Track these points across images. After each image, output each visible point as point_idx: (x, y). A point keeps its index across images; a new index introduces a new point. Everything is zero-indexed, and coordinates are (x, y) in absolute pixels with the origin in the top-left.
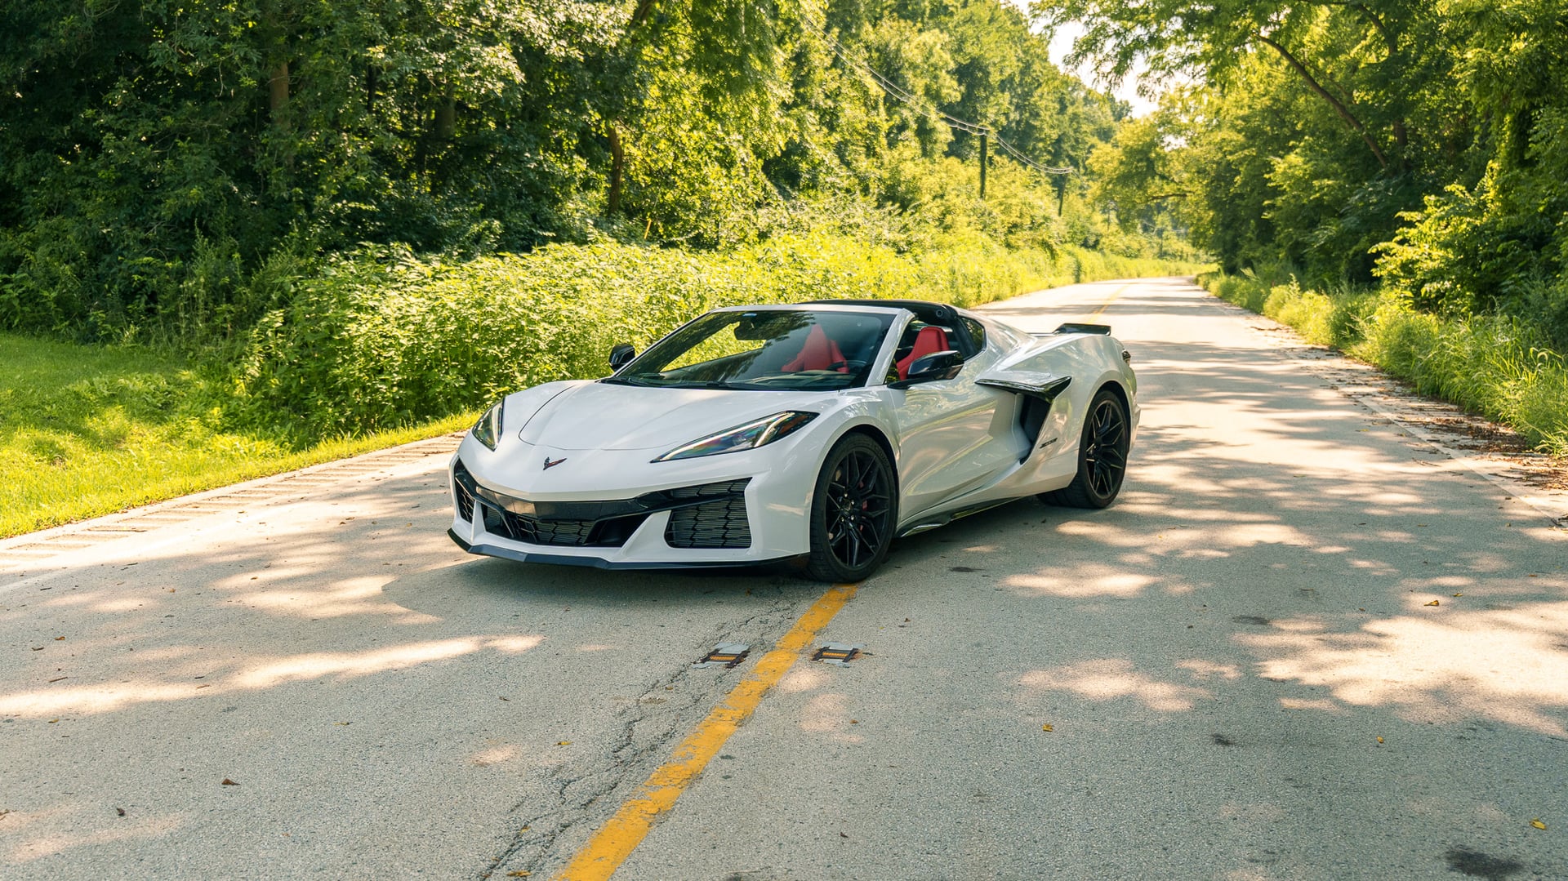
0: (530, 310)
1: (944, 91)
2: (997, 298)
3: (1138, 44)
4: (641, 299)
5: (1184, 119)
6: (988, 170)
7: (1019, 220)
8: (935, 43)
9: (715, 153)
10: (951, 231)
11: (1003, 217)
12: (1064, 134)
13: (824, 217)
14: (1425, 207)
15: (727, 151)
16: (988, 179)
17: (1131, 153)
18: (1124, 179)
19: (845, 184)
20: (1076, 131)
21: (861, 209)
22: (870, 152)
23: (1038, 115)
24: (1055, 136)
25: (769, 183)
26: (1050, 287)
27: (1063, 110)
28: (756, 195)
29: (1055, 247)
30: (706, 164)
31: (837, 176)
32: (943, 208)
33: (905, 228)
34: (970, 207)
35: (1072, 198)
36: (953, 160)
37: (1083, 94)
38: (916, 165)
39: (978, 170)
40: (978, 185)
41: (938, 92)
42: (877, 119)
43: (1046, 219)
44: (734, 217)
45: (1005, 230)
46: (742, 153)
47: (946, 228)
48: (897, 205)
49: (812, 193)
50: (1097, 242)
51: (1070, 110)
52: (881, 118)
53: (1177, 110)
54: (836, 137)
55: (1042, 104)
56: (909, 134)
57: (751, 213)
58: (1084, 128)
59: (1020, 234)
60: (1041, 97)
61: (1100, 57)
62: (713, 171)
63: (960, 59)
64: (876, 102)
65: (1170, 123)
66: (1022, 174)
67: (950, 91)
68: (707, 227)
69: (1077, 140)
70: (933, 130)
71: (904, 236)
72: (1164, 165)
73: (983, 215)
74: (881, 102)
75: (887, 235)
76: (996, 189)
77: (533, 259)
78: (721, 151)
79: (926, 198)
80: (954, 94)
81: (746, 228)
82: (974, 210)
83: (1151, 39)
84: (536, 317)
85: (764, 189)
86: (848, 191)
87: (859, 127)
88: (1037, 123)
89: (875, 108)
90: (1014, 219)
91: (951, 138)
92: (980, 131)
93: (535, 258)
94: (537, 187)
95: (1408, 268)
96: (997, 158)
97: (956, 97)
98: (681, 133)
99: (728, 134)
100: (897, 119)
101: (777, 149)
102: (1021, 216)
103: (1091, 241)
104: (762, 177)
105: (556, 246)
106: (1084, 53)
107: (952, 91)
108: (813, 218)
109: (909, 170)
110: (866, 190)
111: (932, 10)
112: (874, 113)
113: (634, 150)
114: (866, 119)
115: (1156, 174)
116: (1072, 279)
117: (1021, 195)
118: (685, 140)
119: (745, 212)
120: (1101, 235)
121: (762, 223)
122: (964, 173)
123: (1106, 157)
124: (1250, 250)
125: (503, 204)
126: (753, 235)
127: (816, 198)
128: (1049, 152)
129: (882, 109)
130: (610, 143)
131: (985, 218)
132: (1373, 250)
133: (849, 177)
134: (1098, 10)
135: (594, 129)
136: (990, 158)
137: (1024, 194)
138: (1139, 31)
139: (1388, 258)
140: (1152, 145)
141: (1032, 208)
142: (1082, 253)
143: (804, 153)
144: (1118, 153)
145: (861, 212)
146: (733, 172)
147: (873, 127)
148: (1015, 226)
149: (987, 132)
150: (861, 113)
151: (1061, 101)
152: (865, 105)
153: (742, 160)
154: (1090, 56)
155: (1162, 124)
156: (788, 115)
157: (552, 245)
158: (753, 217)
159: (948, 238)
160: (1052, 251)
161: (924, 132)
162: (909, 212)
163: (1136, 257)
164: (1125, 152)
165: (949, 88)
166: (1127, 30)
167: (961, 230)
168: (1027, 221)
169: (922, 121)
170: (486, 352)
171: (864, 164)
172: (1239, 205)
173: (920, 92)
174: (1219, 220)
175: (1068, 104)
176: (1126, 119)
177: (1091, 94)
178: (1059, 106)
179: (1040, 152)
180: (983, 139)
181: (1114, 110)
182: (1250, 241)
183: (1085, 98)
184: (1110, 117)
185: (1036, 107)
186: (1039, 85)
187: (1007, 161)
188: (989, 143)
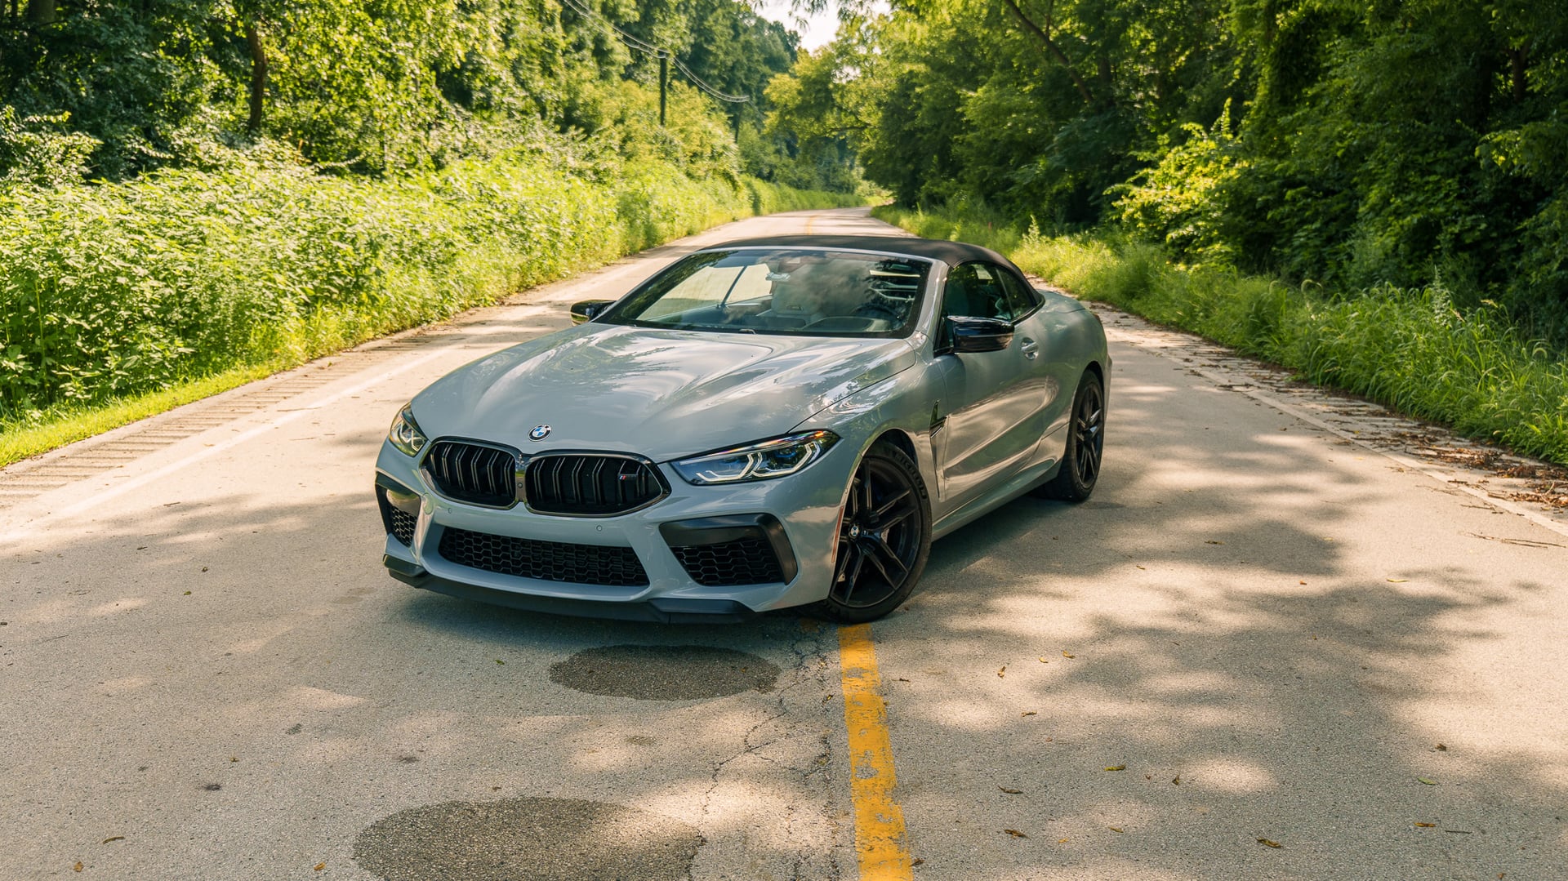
0: (132, 262)
1: (622, 10)
2: (689, 234)
4: (290, 246)
5: (862, 51)
6: (668, 96)
7: (700, 149)
9: (380, 62)
10: (633, 159)
11: (685, 146)
12: (738, 61)
13: (500, 141)
14: (1158, 147)
15: (392, 60)
16: (668, 104)
17: (808, 82)
18: (802, 110)
19: (520, 105)
20: (749, 60)
21: (541, 133)
22: (547, 71)
23: (713, 40)
24: (730, 63)
25: (444, 101)
26: (734, 220)
27: (735, 38)
28: (427, 113)
29: (736, 178)
30: (370, 75)
31: (512, 95)
32: (624, 134)
33: (590, 156)
34: (652, 133)
35: (746, 126)
36: (630, 84)
37: (753, 22)
38: (596, 87)
39: (658, 95)
40: (657, 109)
41: (615, 8)
42: (553, 35)
43: (724, 147)
44: (402, 138)
45: (688, 158)
46: (412, 65)
47: (629, 157)
48: (582, 130)
49: (486, 114)
50: (771, 173)
51: (742, 38)
52: (557, 33)
53: (855, 41)
54: (513, 53)
55: (718, 29)
56: (587, 53)
57: (421, 134)
58: (756, 57)
59: (699, 163)
60: (716, 21)
62: (376, 83)
64: (552, 17)
65: (847, 54)
66: (700, 100)
67: (628, 10)
68: (371, 148)
69: (749, 69)
70: (611, 51)
71: (590, 165)
72: (842, 96)
73: (664, 142)
74: (557, 20)
75: (573, 163)
76: (676, 115)
77: (139, 188)
78: (387, 59)
79: (607, 123)
80: (632, 13)
81: (417, 152)
82: (656, 137)
84: (140, 271)
85: (439, 107)
86: (523, 112)
87: (535, 43)
88: (712, 48)
89: (551, 23)
90: (694, 148)
91: (629, 60)
92: (660, 53)
93: (144, 189)
94: (149, 93)
95: (1149, 211)
96: (676, 83)
97: (635, 16)
98: (337, 37)
99: (395, 40)
100: (572, 38)
101: (455, 60)
102: (701, 146)
103: (766, 171)
104: (436, 93)
105: (172, 171)
107: (630, 9)
108: (489, 142)
109: (588, 91)
110: (543, 112)
112: (549, 29)
113: (281, 56)
114: (542, 34)
115: (834, 105)
116: (751, 210)
117: (703, 123)
118: (343, 45)
119: (414, 133)
120: (776, 167)
121: (434, 146)
122: (643, 98)
123: (782, 86)
124: (933, 185)
125: (102, 113)
126: (425, 159)
127: (489, 120)
128: (723, 80)
129: (558, 26)
130: (250, 47)
131: (667, 146)
132: (1108, 192)
133: (525, 98)
135: (228, 29)
136: (670, 84)
137: (703, 122)
139: (1126, 201)
140: (829, 76)
141: (714, 136)
142: (758, 184)
143: (477, 70)
144: (795, 84)
145: (541, 135)
146: (402, 85)
147: (550, 44)
148: (695, 155)
149: (668, 55)
150: (535, 28)
151: (734, 27)
152: (540, 20)
153: (412, 72)
155: (840, 54)
156: (469, 20)
157: (167, 170)
158: (423, 138)
159: (632, 166)
160: (734, 183)
161: (601, 53)
162: (594, 137)
163: (807, 188)
164: (804, 84)
165: (626, 6)
167: (644, 158)
168: (708, 151)
169: (599, 41)
170: (63, 320)
171: (539, 83)
172: (921, 138)
173: (598, 9)
174: (899, 154)
175: (741, 31)
176: (796, 48)
177: (761, 22)
178: (732, 32)
179: (714, 79)
180: (663, 63)
181: (783, 39)
182: (933, 175)
183: (756, 26)
184: (781, 47)
185: (712, 32)
186: (714, 10)
187: (686, 86)
188: (669, 67)
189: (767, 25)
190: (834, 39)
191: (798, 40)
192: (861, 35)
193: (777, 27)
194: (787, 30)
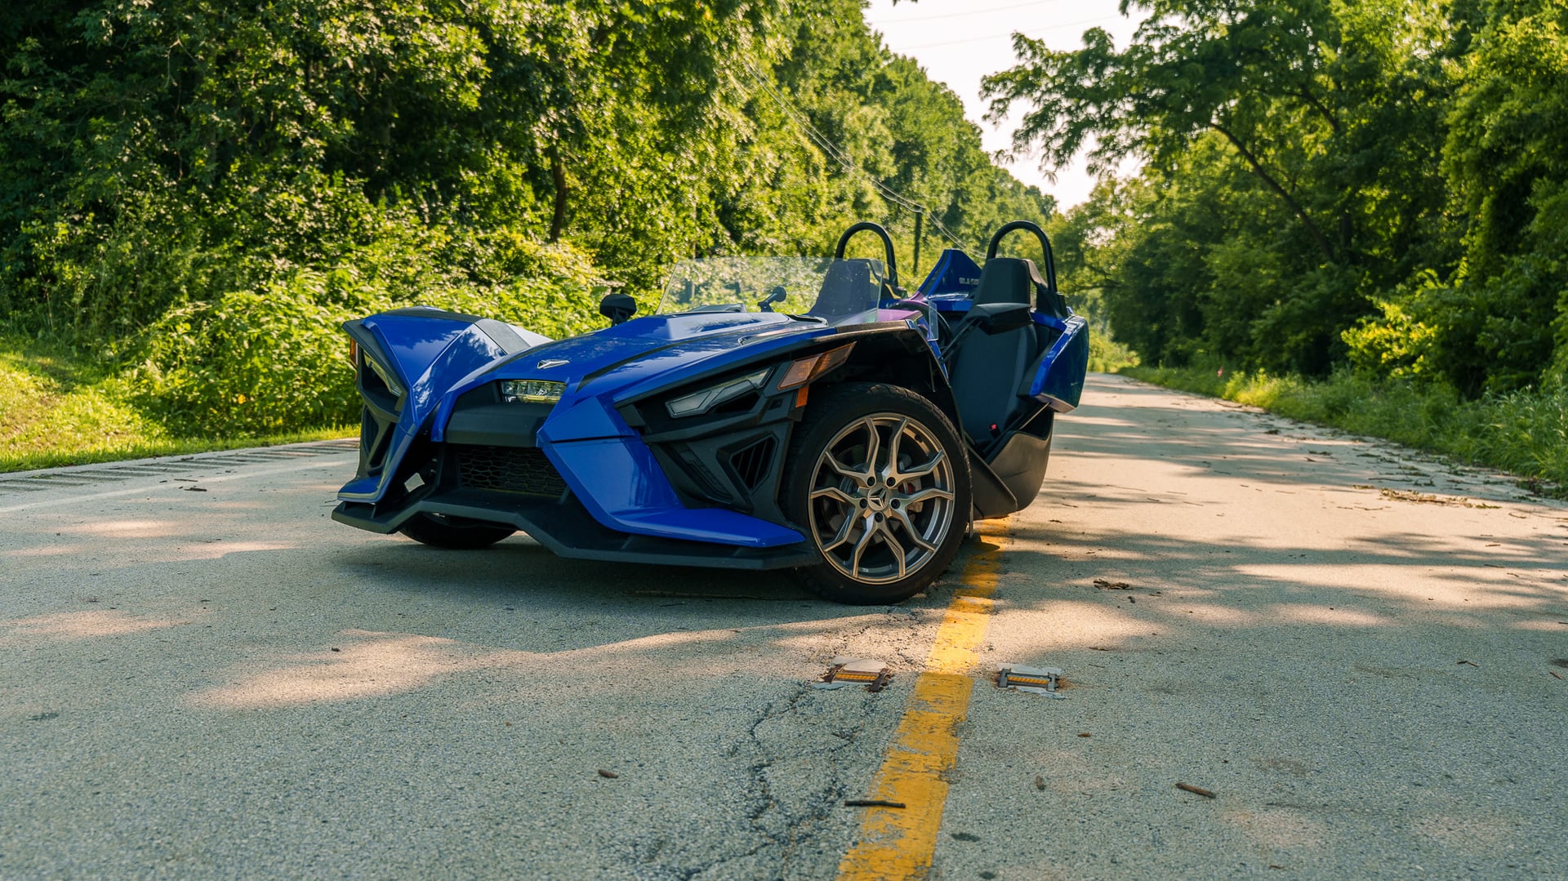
1: (882, 166)
3: (1089, 123)
5: (1115, 212)
6: (922, 249)
8: (875, 119)
12: (992, 221)
16: (921, 257)
23: (969, 200)
24: (984, 223)
27: (991, 199)
37: (1010, 186)
39: (912, 248)
40: (911, 262)
41: (876, 166)
42: (817, 186)
49: (752, 253)
51: (998, 200)
52: (821, 184)
53: (1108, 203)
55: (975, 190)
56: (847, 205)
58: (1011, 218)
60: (973, 183)
61: (1051, 134)
63: (898, 137)
64: (817, 169)
65: (1100, 214)
67: (887, 166)
70: (870, 204)
72: (1093, 256)
74: (822, 171)
76: (928, 267)
80: (891, 169)
83: (1102, 118)
86: (785, 253)
87: (799, 192)
88: (967, 208)
89: (816, 174)
91: (887, 214)
92: (916, 207)
96: (930, 237)
97: (893, 172)
100: (835, 190)
106: (1034, 130)
107: (889, 167)
111: (875, 85)
112: (814, 179)
113: (579, 186)
114: (806, 184)
115: (1084, 264)
124: (1177, 343)
128: (978, 238)
129: (823, 176)
134: (1050, 85)
136: (925, 239)
138: (1092, 110)
140: (1080, 235)
147: (814, 194)
149: (924, 210)
150: (801, 178)
151: (991, 189)
152: (807, 170)
154: (1041, 133)
155: (1093, 215)
161: (860, 205)
165: (887, 163)
166: (1079, 108)
169: (859, 194)
171: (801, 229)
172: (1168, 298)
173: (860, 165)
174: (1145, 314)
175: (997, 193)
176: (1051, 213)
177: (1018, 185)
178: (989, 194)
179: (968, 238)
180: (919, 217)
181: (1039, 203)
182: (1177, 334)
183: (1012, 189)
184: (1036, 210)
185: (969, 193)
186: (971, 172)
187: (941, 241)
188: (925, 221)
189: (1022, 190)
190: (1088, 200)
191: (1054, 204)
192: (1115, 197)
193: (1033, 191)
194: (1043, 194)
